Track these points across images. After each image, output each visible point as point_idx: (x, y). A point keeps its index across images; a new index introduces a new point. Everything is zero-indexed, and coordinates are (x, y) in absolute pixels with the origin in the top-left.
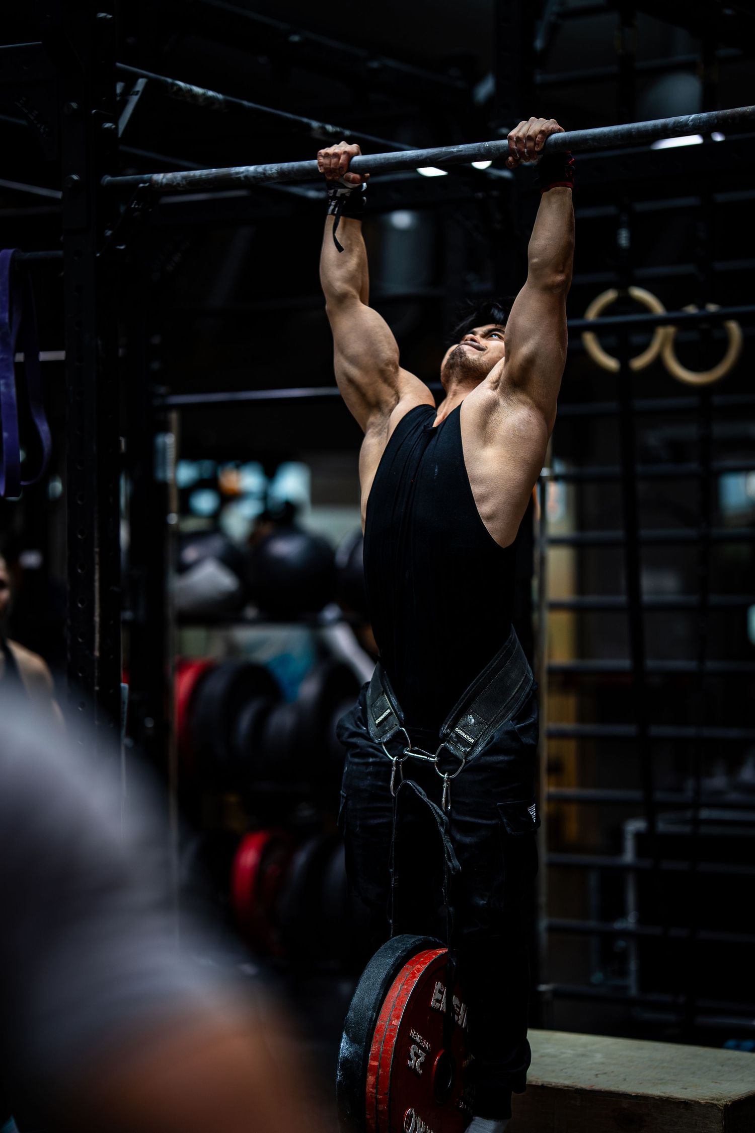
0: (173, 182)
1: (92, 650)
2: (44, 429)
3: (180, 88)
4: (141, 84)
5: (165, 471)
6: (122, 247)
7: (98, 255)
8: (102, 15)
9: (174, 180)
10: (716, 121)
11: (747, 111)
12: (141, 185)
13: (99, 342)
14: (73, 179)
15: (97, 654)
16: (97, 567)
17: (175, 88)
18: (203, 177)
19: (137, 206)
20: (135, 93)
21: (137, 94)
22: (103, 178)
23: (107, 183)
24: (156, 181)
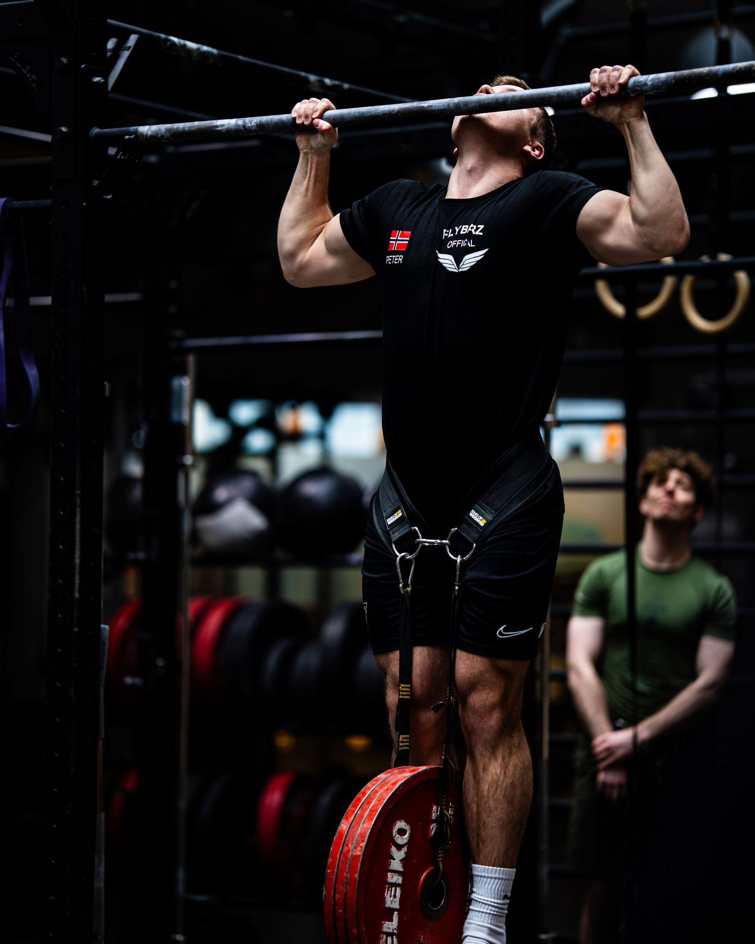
0: (158, 134)
1: (72, 592)
2: (32, 373)
3: (174, 44)
4: (133, 39)
5: (180, 412)
6: (109, 197)
7: (85, 204)
9: (159, 133)
10: (673, 81)
11: (702, 72)
12: (127, 137)
13: (85, 289)
14: (62, 131)
15: (77, 595)
16: (78, 509)
17: (169, 43)
18: (186, 129)
19: (123, 157)
20: (127, 48)
21: (128, 50)
22: (91, 131)
23: (95, 135)
24: (141, 133)
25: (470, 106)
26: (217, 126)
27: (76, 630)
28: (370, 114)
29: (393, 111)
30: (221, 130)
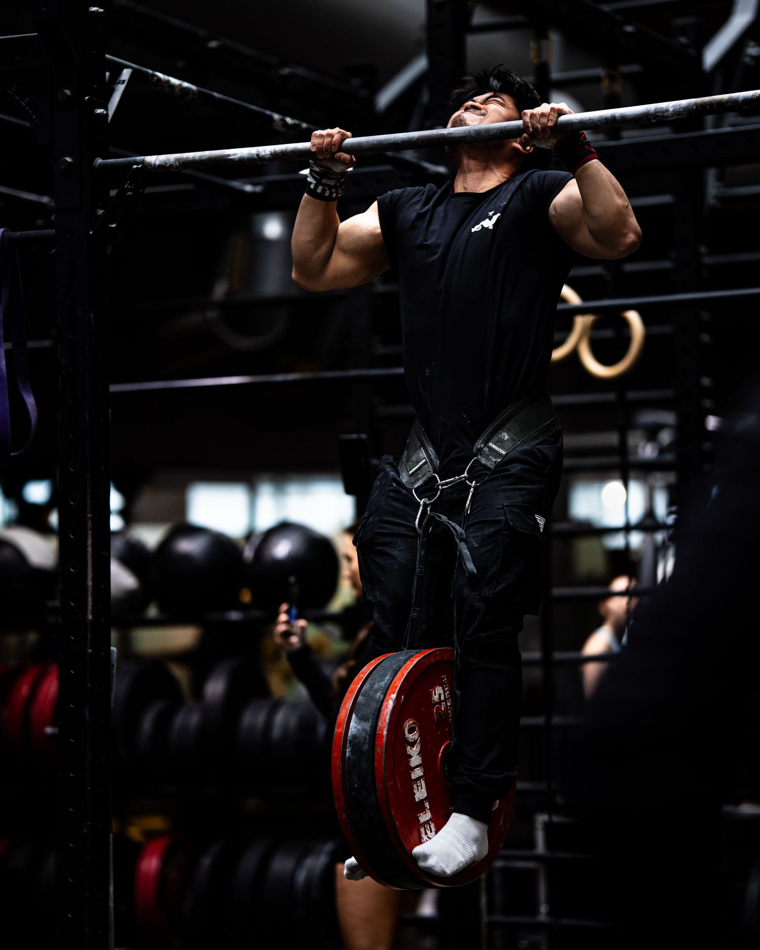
0: (166, 163)
1: (86, 613)
2: (30, 401)
3: (159, 79)
4: (126, 74)
6: (114, 226)
7: (91, 233)
8: (94, 9)
9: (168, 162)
12: (134, 167)
13: (92, 316)
14: (66, 161)
15: (90, 617)
16: (90, 532)
18: (197, 158)
19: (129, 186)
20: (121, 82)
21: (123, 83)
22: (95, 161)
23: (99, 165)
24: (148, 163)
25: (491, 133)
26: (229, 155)
27: (90, 651)
28: (389, 142)
29: (413, 138)
30: (234, 159)
